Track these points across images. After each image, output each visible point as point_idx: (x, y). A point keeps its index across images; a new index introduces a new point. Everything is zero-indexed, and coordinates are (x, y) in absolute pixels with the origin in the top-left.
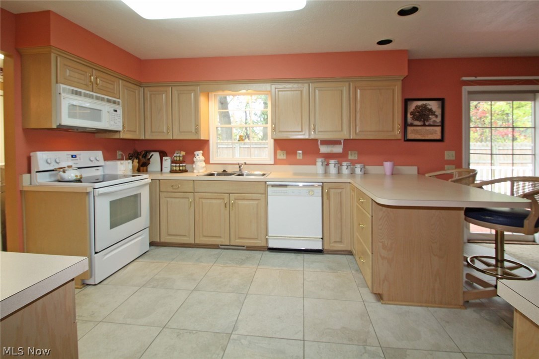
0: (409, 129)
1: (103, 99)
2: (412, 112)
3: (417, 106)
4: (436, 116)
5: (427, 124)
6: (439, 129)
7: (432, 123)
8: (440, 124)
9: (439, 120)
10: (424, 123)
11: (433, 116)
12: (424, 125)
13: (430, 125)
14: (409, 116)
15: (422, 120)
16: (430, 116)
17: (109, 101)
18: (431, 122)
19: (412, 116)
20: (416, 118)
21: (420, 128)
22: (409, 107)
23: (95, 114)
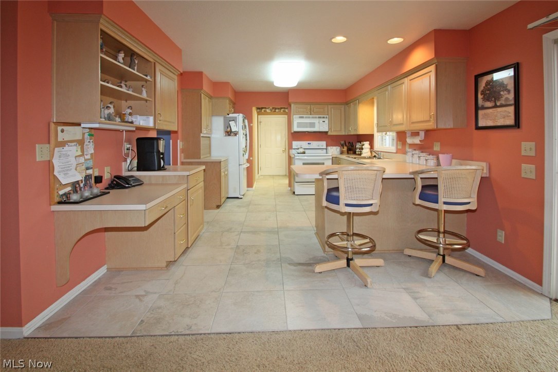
0: (481, 113)
1: (316, 117)
2: (482, 91)
3: (487, 82)
4: (509, 91)
5: (498, 104)
6: (511, 109)
7: (503, 103)
8: (512, 102)
9: (511, 96)
10: (496, 104)
11: (505, 92)
12: (496, 106)
13: (502, 106)
14: (480, 97)
15: (493, 99)
16: (502, 93)
17: (319, 118)
18: (502, 101)
19: (482, 97)
20: (486, 99)
21: (491, 110)
22: (479, 85)
23: (312, 125)
